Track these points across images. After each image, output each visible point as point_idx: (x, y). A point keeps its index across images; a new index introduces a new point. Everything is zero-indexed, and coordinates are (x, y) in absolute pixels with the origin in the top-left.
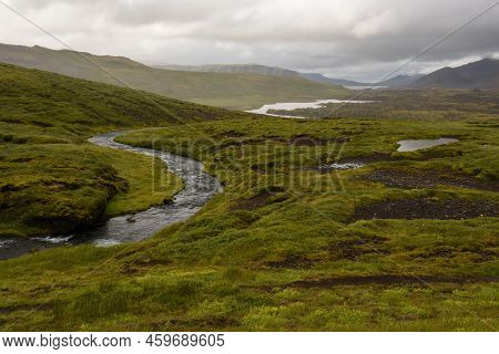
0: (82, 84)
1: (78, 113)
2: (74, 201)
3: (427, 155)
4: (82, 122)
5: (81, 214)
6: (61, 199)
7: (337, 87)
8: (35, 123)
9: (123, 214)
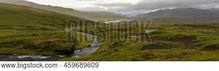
0: (62, 15)
1: (61, 22)
2: (67, 46)
3: (153, 33)
4: (63, 25)
5: (69, 49)
6: (63, 45)
7: (125, 17)
8: (51, 25)
9: (78, 49)
